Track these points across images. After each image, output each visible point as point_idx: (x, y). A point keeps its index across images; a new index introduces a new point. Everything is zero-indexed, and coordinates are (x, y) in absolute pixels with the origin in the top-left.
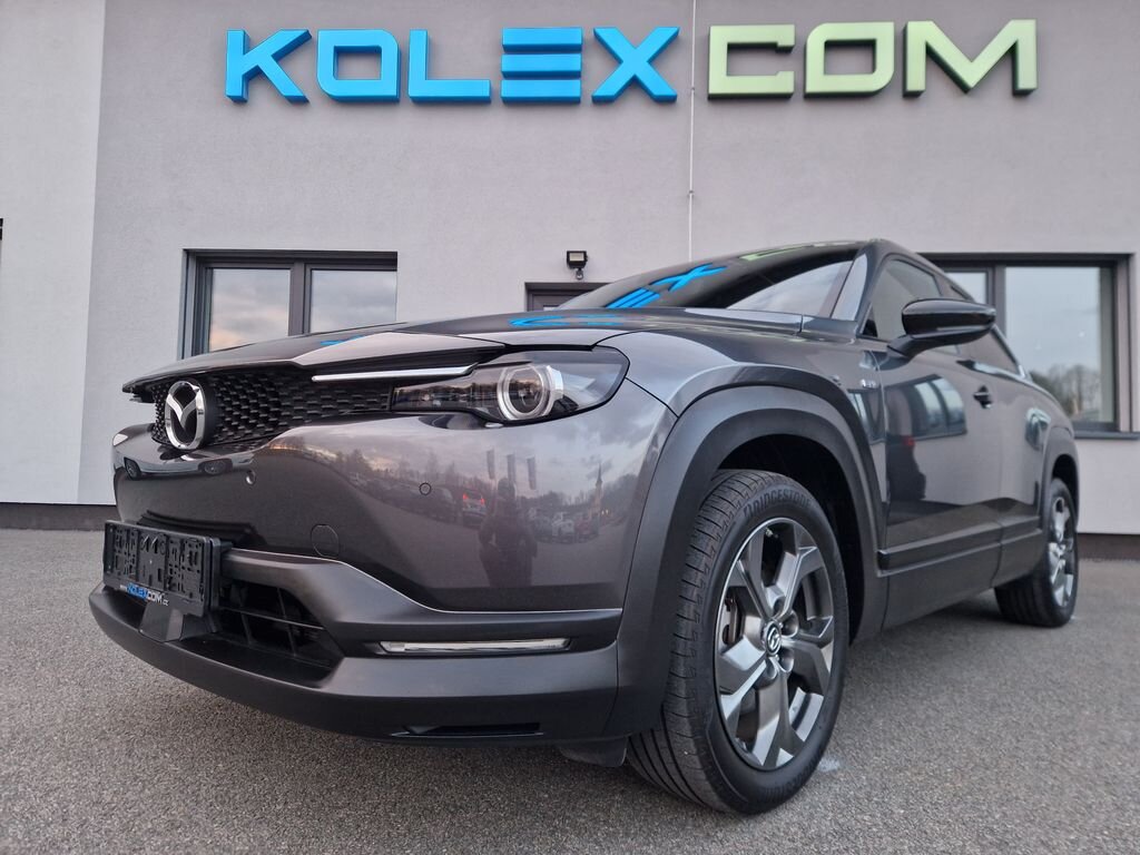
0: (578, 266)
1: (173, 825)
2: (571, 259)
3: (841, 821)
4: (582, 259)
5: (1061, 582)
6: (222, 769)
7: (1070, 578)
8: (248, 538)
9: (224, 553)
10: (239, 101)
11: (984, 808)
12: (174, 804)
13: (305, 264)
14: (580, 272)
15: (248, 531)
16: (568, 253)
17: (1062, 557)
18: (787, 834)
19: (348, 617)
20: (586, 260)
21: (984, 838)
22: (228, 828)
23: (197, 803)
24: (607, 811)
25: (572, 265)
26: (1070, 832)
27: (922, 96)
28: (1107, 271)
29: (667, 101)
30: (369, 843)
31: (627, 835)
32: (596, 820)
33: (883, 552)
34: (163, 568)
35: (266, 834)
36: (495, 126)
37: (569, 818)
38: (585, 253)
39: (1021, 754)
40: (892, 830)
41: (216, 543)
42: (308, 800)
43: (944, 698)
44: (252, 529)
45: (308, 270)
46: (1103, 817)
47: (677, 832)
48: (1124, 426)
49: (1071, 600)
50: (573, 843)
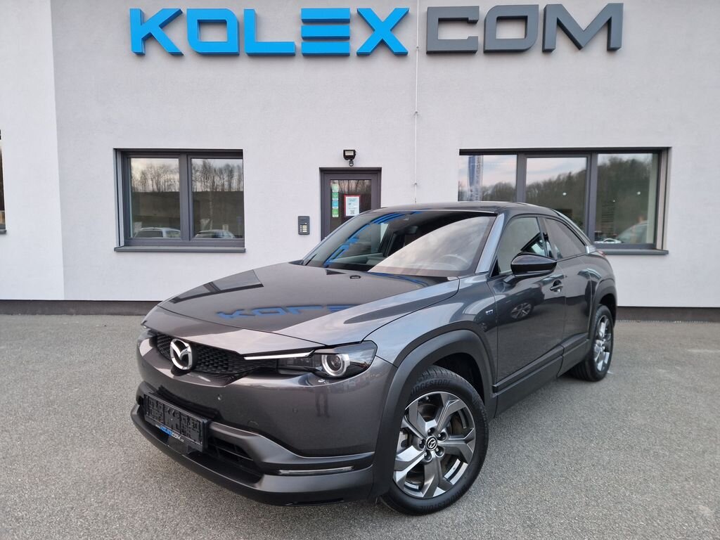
0: (350, 158)
1: (193, 530)
2: (346, 154)
3: (469, 516)
4: (352, 154)
5: (602, 357)
6: (205, 497)
7: (608, 354)
8: (218, 418)
9: (209, 424)
10: (140, 55)
11: (530, 506)
12: (190, 518)
13: (187, 155)
14: (351, 162)
15: (216, 413)
16: (344, 151)
17: (603, 345)
18: (445, 523)
19: (268, 460)
20: (355, 154)
21: (526, 523)
22: (217, 530)
23: (200, 517)
24: (372, 515)
25: (346, 157)
26: (562, 519)
27: (553, 52)
28: (656, 155)
29: (402, 55)
30: (276, 536)
31: (381, 527)
32: (367, 520)
33: (495, 386)
34: (179, 424)
35: (233, 533)
36: (298, 70)
37: (356, 519)
38: (354, 151)
39: (554, 473)
40: (489, 519)
41: (205, 421)
42: (246, 514)
43: (528, 438)
44: (219, 412)
45: (189, 158)
46: (578, 509)
47: (401, 525)
48: (659, 246)
49: (607, 367)
50: (359, 532)
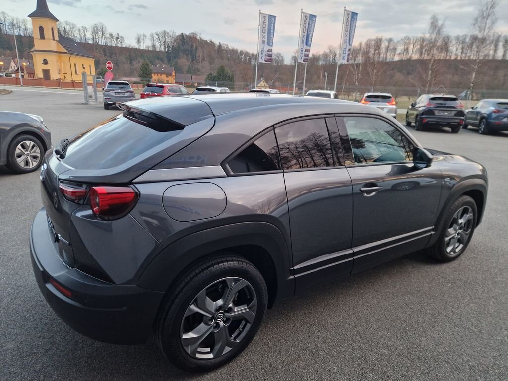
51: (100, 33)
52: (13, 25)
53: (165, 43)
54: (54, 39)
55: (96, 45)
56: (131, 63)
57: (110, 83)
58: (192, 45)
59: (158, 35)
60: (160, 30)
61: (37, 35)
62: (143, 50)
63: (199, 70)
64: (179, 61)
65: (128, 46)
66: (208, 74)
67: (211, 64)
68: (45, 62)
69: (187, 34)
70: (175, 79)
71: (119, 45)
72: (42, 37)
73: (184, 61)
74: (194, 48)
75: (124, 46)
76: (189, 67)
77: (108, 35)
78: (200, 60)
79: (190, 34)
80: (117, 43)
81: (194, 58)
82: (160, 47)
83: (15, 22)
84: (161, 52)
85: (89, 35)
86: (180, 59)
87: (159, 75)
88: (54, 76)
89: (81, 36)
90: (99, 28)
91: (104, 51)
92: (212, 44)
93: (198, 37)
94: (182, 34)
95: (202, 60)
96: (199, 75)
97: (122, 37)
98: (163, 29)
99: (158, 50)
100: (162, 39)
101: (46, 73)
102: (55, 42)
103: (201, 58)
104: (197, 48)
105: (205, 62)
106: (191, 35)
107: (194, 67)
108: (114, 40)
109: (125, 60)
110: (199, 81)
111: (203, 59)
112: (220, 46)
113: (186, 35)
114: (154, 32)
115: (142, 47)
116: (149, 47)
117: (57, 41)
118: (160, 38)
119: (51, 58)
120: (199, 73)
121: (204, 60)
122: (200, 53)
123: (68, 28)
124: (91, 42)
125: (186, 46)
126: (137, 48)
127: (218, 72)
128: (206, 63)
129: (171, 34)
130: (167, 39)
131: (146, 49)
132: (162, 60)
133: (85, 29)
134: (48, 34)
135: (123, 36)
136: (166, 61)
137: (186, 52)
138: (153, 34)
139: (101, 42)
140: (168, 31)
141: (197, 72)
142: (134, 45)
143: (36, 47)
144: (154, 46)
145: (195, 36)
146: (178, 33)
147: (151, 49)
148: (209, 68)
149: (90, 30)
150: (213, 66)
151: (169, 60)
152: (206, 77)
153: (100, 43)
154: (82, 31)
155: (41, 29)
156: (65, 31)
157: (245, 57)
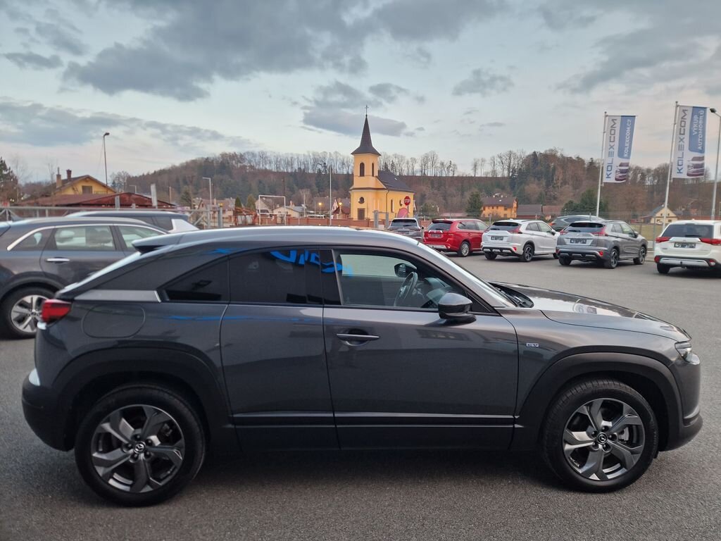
51: (430, 164)
52: (343, 164)
53: (509, 166)
54: (373, 175)
55: (424, 178)
56: (462, 194)
57: (395, 221)
58: (548, 165)
59: (501, 157)
60: (504, 151)
61: (357, 172)
62: (480, 179)
63: (555, 198)
64: (526, 187)
65: (461, 175)
66: (567, 202)
67: (576, 189)
68: (362, 200)
69: (542, 152)
70: (517, 211)
71: (451, 175)
72: (362, 174)
73: (533, 188)
74: (551, 170)
75: (456, 175)
76: (541, 194)
77: (439, 165)
78: (559, 184)
79: (546, 151)
80: (449, 172)
81: (550, 182)
82: (502, 172)
83: (345, 160)
84: (503, 178)
85: (417, 167)
86: (528, 185)
87: (495, 208)
88: (369, 215)
89: (408, 170)
90: (430, 158)
91: (432, 184)
92: (580, 161)
93: (559, 154)
94: (535, 152)
95: (561, 183)
96: (555, 205)
97: (454, 165)
98: (509, 150)
99: (499, 176)
100: (506, 163)
101: (361, 212)
102: (374, 178)
103: (560, 181)
104: (554, 169)
105: (567, 186)
106: (548, 152)
107: (548, 193)
108: (446, 169)
109: (455, 192)
110: (553, 213)
111: (565, 182)
112: (592, 163)
113: (540, 154)
114: (495, 154)
115: (478, 175)
116: (488, 173)
117: (376, 177)
118: (504, 161)
119: (369, 196)
120: (555, 202)
121: (565, 184)
122: (559, 175)
123: (396, 161)
124: (418, 174)
125: (539, 168)
126: (472, 177)
127: (582, 199)
128: (568, 189)
129: (518, 154)
130: (512, 161)
131: (484, 176)
132: (503, 189)
133: (414, 160)
134: (368, 170)
135: (456, 163)
136: (509, 189)
137: (538, 176)
138: (494, 157)
139: (430, 173)
140: (514, 150)
141: (552, 200)
142: (469, 172)
143: (355, 185)
144: (494, 171)
145: (554, 153)
146: (529, 152)
147: (490, 175)
148: (572, 194)
149: (419, 161)
150: (578, 190)
151: (513, 188)
152: (563, 206)
153: (429, 175)
154: (410, 163)
155: (362, 166)
156: (393, 165)
157: (635, 175)
